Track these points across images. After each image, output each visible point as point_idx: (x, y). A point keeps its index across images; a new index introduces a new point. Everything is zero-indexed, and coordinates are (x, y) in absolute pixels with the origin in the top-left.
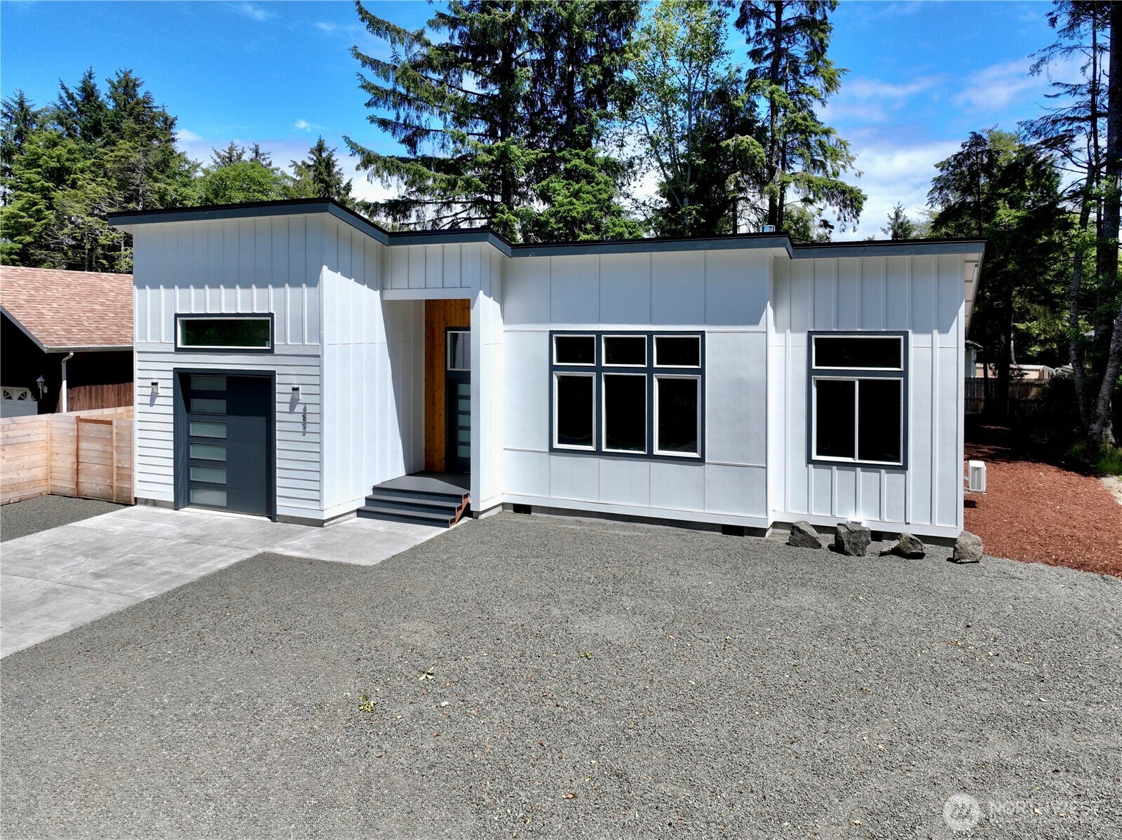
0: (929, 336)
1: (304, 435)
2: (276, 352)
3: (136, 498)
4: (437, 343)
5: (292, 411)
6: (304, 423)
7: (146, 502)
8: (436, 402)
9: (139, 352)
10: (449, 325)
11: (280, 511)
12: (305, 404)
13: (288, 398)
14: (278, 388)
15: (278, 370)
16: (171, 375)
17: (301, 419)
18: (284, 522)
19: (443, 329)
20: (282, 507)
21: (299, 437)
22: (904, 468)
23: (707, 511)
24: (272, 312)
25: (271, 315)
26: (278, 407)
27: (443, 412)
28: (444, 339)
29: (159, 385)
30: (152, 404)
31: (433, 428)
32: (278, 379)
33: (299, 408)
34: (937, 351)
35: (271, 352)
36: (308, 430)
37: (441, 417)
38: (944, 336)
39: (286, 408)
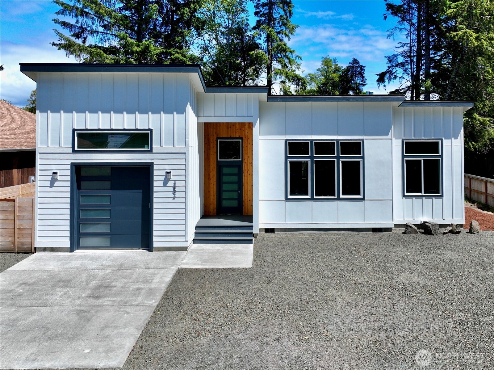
0: (450, 140)
1: (174, 199)
2: (154, 151)
3: (35, 248)
4: (211, 146)
5: (165, 185)
6: (174, 192)
8: (211, 177)
9: (40, 153)
10: (219, 137)
11: (155, 245)
12: (175, 181)
13: (163, 178)
14: (155, 173)
15: (155, 162)
16: (68, 167)
18: (158, 251)
19: (215, 138)
20: (157, 242)
21: (171, 200)
22: (442, 196)
23: (366, 222)
24: (151, 128)
25: (151, 130)
26: (155, 184)
27: (215, 183)
28: (216, 144)
29: (59, 174)
30: (52, 185)
31: (209, 192)
32: (155, 167)
33: (171, 184)
34: (454, 147)
35: (150, 151)
36: (176, 195)
37: (214, 186)
38: (456, 140)
39: (162, 184)
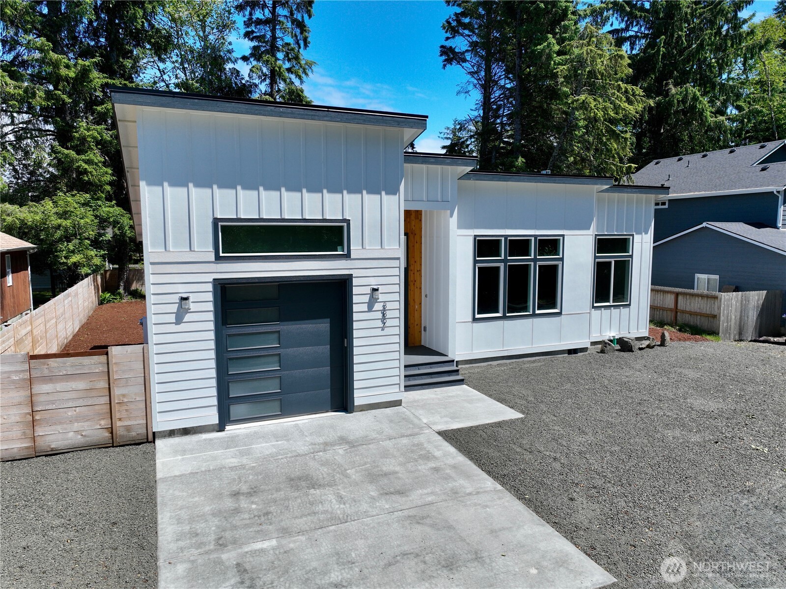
0: (641, 236)
1: (383, 330)
2: (352, 256)
3: (154, 433)
5: (370, 309)
6: (384, 318)
7: (172, 433)
11: (357, 402)
12: (384, 302)
14: (355, 290)
15: (355, 273)
16: (210, 287)
17: (380, 316)
18: (361, 411)
20: (360, 397)
22: (629, 305)
23: (562, 343)
24: (348, 218)
25: (348, 222)
26: (355, 308)
29: (191, 300)
30: (179, 321)
32: (355, 282)
33: (378, 306)
34: (644, 244)
35: (348, 256)
36: (387, 325)
38: (646, 235)
39: (365, 307)
